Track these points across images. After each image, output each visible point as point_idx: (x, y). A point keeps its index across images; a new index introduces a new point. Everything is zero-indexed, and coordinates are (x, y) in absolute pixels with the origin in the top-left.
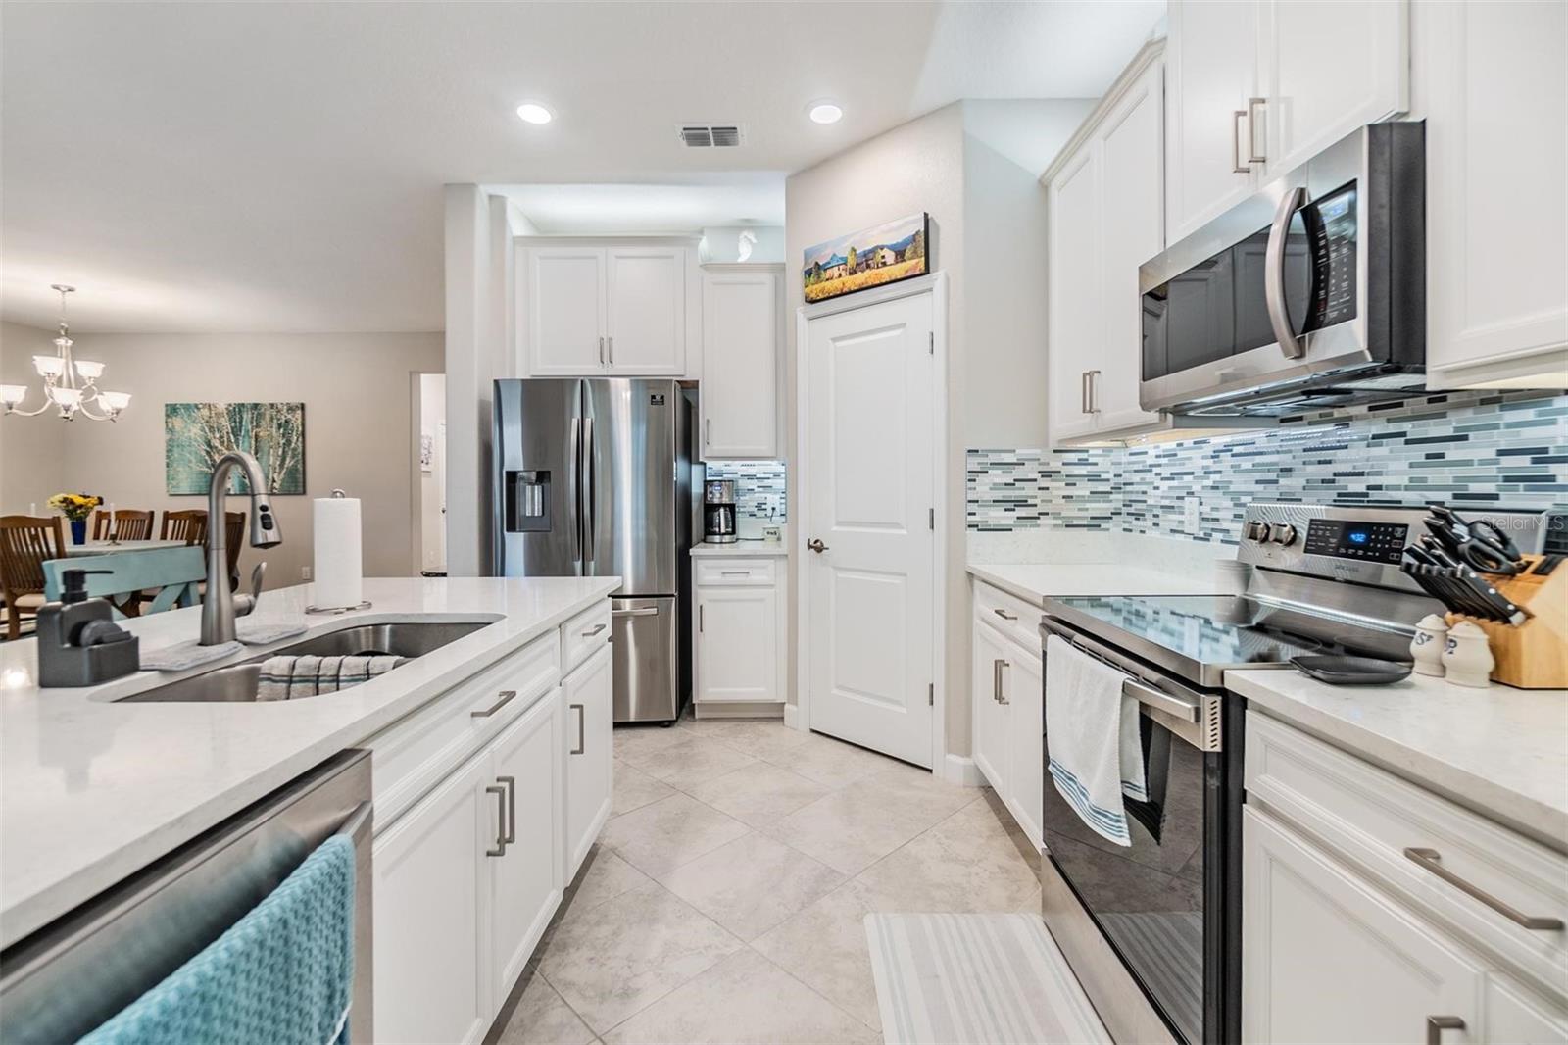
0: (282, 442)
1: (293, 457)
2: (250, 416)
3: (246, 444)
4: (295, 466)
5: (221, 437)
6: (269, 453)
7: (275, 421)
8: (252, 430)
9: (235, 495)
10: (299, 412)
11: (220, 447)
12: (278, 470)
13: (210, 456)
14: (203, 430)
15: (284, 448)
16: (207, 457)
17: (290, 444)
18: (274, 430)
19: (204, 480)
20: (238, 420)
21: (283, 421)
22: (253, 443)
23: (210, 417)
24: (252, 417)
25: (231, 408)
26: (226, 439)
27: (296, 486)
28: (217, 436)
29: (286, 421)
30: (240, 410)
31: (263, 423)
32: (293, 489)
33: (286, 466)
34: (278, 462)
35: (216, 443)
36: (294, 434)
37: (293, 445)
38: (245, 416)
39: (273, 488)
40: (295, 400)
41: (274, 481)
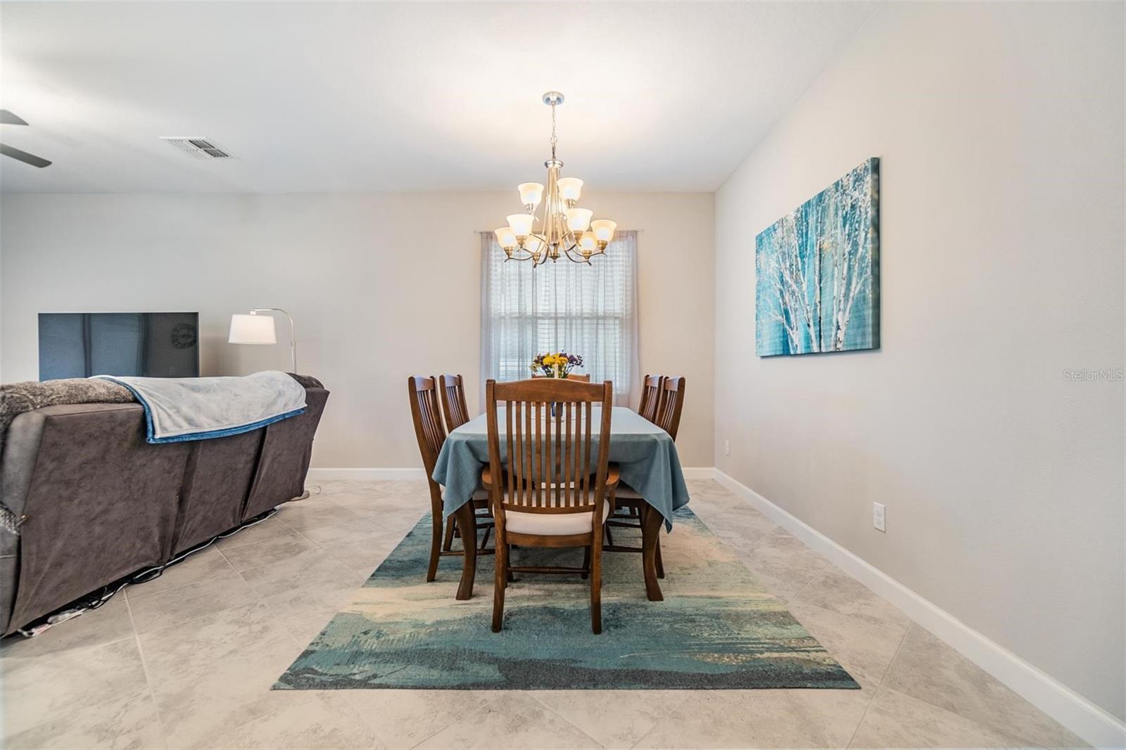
0: (848, 248)
1: (860, 275)
2: (815, 218)
3: (811, 266)
4: (862, 292)
5: (791, 265)
6: (833, 275)
7: (840, 213)
8: (817, 240)
9: (801, 355)
10: (869, 179)
11: (790, 281)
12: (842, 307)
13: (783, 297)
14: (778, 262)
15: (850, 260)
16: (780, 300)
17: (857, 250)
18: (839, 231)
19: (778, 335)
20: (804, 231)
21: (848, 208)
22: (818, 263)
23: (783, 239)
24: (817, 219)
25: (799, 215)
26: (794, 267)
27: (864, 335)
28: (788, 264)
29: (853, 207)
30: (806, 211)
31: (827, 226)
32: (859, 340)
33: (851, 295)
34: (843, 292)
35: (787, 277)
36: (862, 227)
37: (860, 250)
38: (810, 221)
39: (837, 340)
40: (861, 160)
41: (838, 328)
